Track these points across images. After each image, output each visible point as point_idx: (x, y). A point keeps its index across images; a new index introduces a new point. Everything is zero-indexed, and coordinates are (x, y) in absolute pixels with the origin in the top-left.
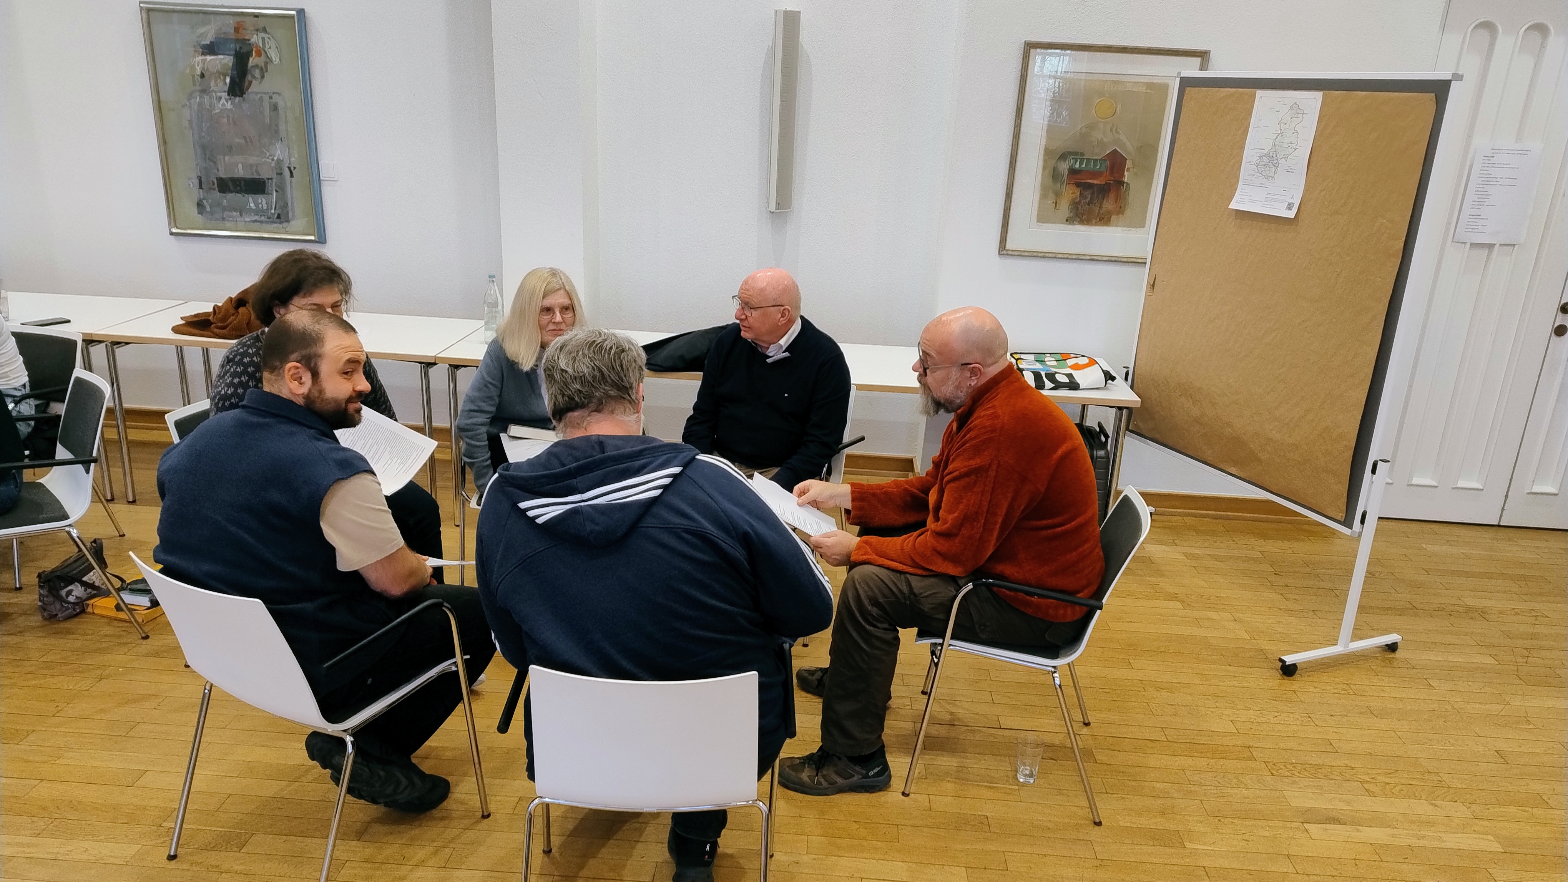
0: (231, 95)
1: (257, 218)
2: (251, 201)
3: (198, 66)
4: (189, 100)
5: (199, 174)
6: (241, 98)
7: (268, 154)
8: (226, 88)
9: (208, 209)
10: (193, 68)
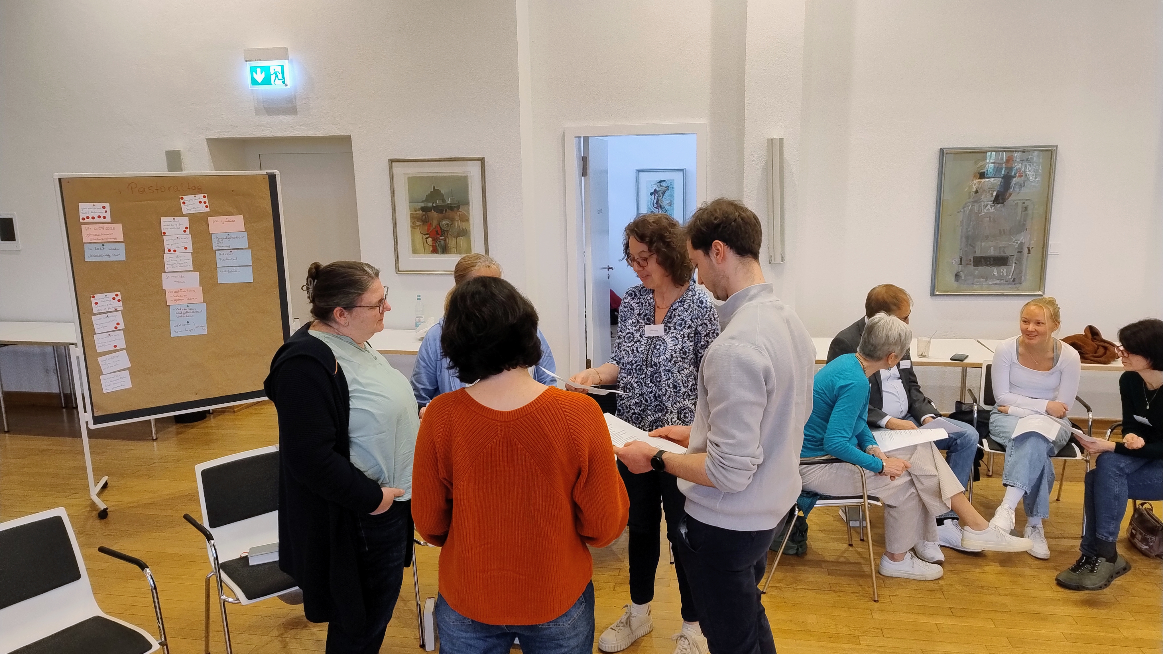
0: (995, 203)
1: (998, 282)
2: (995, 271)
3: (975, 186)
4: (963, 208)
5: (961, 256)
6: (1002, 205)
7: (1014, 239)
8: (993, 199)
9: (963, 277)
10: (971, 187)
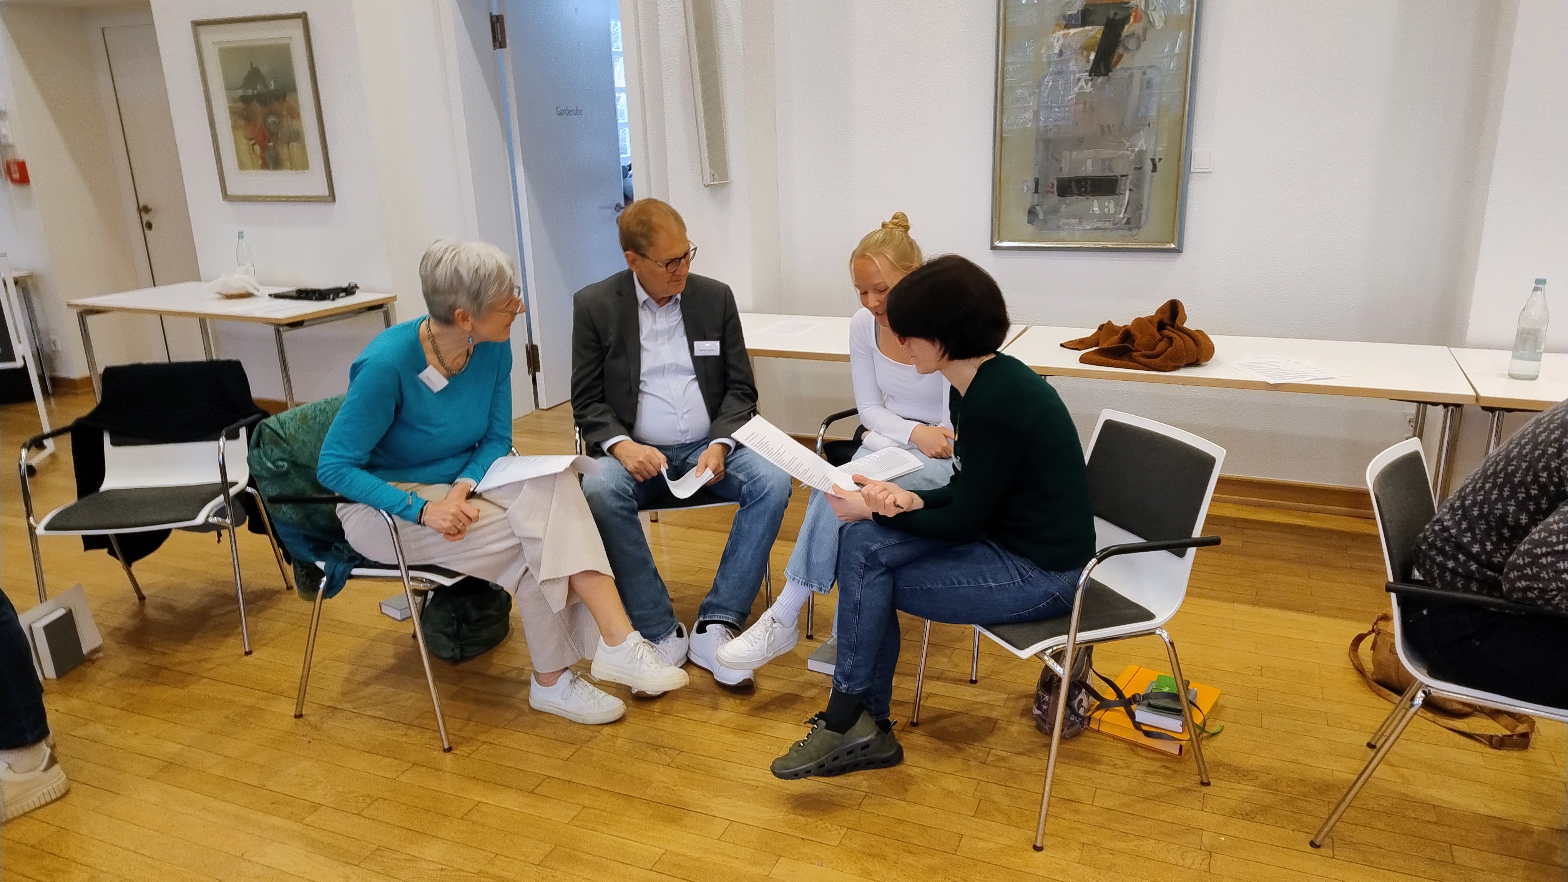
0: (1093, 74)
1: (1099, 224)
2: (1096, 205)
3: (1058, 41)
4: (1039, 85)
5: (1037, 176)
6: (1106, 77)
7: (1128, 144)
8: (1089, 67)
9: (1041, 216)
10: (1050, 45)
